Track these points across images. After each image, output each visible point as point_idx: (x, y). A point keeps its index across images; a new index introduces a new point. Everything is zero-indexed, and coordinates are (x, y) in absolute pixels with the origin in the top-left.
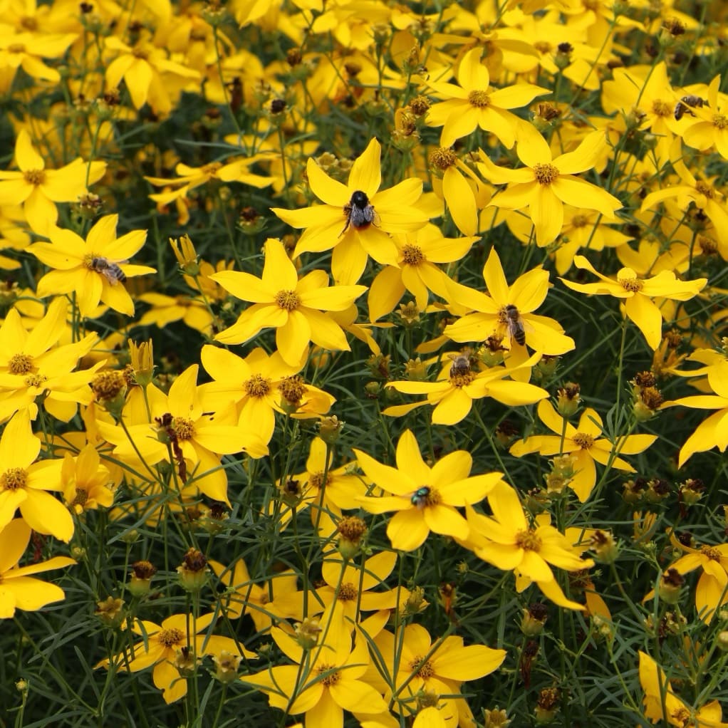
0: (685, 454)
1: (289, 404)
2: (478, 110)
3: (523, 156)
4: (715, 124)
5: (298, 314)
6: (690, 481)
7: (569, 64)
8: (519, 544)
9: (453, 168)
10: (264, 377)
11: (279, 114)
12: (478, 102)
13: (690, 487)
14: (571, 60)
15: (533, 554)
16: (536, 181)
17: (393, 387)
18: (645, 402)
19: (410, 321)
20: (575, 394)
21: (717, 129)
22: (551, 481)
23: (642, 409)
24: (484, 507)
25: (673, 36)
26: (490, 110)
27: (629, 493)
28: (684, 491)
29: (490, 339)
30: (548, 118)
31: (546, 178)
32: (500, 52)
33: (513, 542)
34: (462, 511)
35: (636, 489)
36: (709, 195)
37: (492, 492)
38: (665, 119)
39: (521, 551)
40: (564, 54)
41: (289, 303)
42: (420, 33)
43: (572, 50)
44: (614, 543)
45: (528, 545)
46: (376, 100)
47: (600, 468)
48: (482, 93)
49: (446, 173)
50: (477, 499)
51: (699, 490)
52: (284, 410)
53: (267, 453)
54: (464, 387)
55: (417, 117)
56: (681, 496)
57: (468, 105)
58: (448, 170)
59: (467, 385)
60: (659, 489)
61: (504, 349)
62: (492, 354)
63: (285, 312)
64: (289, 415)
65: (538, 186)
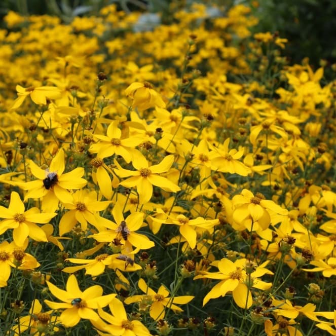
0: (206, 300)
1: (17, 261)
2: (115, 146)
3: (135, 165)
4: (226, 158)
5: (24, 224)
6: (209, 318)
7: (161, 138)
8: (123, 326)
9: (102, 167)
10: (7, 252)
11: (24, 149)
12: (115, 143)
13: (209, 320)
14: (162, 136)
15: (129, 331)
16: (140, 176)
17: (68, 261)
18: (186, 268)
19: (78, 234)
20: (153, 265)
21: (227, 160)
22: (141, 305)
23: (185, 271)
24: (107, 309)
25: (208, 120)
26: (120, 147)
27: (180, 324)
28: (206, 322)
29: (115, 240)
30: (148, 149)
31: (145, 174)
32: (128, 128)
33: (120, 325)
34: (96, 311)
35: (184, 322)
36: (222, 193)
37: (111, 302)
38: (205, 162)
39: (124, 329)
40: (159, 133)
41: (20, 219)
42: (91, 116)
43: (162, 132)
44: (168, 325)
45: (127, 326)
46: (70, 148)
47: (166, 309)
48: (117, 139)
49: (98, 169)
50: (104, 305)
51: (213, 322)
52: (15, 264)
53: (6, 285)
54: (102, 261)
55: (86, 144)
56: (205, 325)
57: (111, 144)
58: (99, 168)
59: (103, 260)
60: (195, 322)
61: (121, 245)
62: (116, 246)
63: (18, 223)
64: (17, 267)
65: (142, 178)
